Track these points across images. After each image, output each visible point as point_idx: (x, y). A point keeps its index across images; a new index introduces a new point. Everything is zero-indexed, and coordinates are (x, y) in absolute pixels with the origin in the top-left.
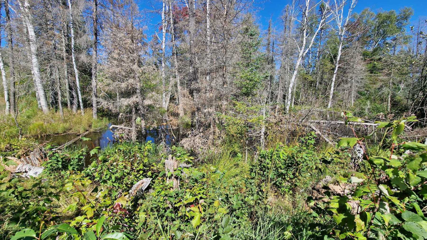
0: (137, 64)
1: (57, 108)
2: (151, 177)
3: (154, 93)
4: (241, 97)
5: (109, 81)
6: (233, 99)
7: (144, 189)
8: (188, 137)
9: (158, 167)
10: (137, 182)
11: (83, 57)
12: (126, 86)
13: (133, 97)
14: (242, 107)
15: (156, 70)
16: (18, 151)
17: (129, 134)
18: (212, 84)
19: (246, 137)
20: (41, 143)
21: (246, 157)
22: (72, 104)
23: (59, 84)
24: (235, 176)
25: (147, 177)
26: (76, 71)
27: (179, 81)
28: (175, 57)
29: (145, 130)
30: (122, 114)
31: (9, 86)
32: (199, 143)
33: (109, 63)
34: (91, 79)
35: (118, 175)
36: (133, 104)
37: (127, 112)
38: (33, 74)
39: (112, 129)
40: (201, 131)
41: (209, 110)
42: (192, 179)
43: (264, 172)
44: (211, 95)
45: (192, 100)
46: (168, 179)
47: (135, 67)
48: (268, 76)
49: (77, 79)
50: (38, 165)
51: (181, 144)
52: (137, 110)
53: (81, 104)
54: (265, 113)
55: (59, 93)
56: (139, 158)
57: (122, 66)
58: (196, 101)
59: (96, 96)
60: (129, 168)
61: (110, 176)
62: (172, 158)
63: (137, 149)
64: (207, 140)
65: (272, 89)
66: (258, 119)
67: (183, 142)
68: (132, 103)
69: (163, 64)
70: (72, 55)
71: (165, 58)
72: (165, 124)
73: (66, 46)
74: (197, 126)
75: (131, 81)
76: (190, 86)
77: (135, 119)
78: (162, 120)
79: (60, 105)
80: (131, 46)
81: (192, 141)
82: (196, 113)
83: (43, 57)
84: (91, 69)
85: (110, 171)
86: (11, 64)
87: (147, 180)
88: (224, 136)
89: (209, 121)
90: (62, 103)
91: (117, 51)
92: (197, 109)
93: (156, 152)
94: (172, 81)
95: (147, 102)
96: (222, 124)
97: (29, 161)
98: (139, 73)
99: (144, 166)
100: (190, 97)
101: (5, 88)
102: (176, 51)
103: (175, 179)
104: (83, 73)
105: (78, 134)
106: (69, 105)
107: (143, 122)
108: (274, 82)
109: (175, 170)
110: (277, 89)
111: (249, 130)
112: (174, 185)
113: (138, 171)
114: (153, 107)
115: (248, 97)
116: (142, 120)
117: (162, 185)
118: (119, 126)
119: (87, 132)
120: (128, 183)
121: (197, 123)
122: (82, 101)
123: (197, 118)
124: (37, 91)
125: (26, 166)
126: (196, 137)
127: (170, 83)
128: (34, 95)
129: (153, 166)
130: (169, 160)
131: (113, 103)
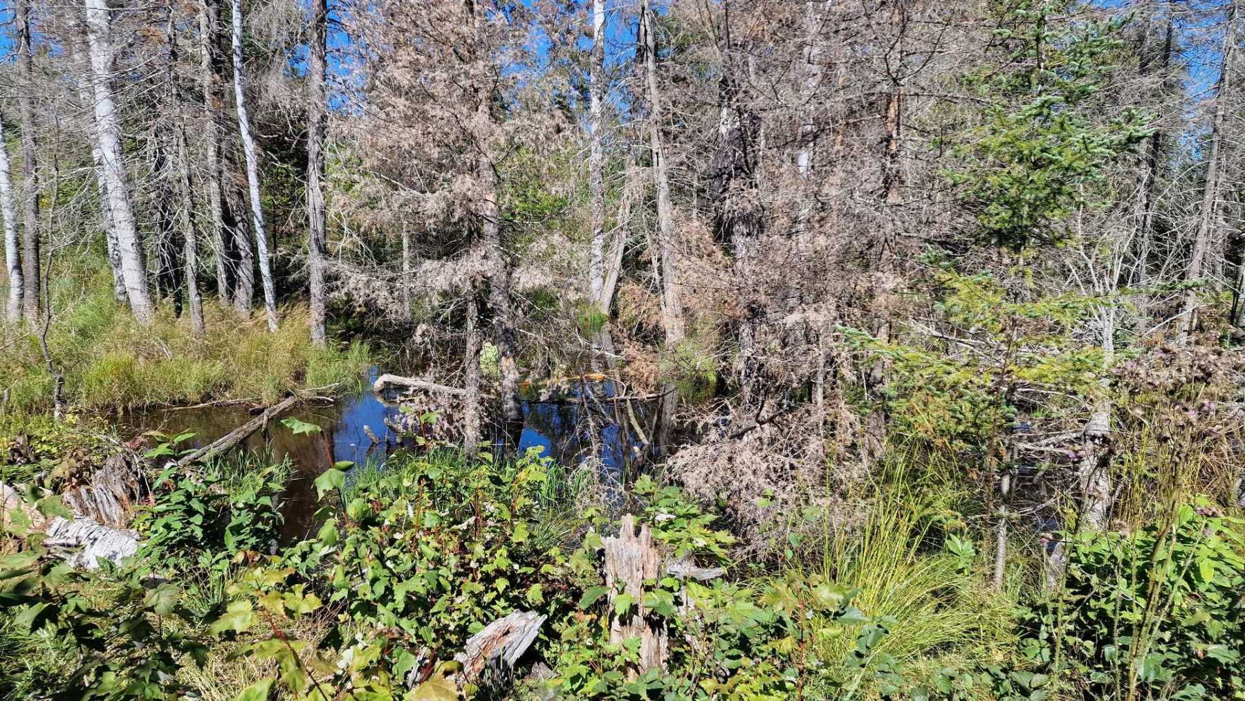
0: (486, 109)
1: (179, 298)
2: (541, 610)
3: (556, 236)
4: (977, 254)
5: (375, 186)
6: (935, 261)
7: (511, 661)
8: (705, 439)
9: (572, 565)
10: (485, 624)
11: (275, 86)
12: (443, 204)
13: (467, 252)
14: (980, 305)
15: (568, 133)
16: (52, 462)
17: (456, 416)
18: (826, 190)
19: (998, 455)
20: (130, 437)
21: (1000, 564)
22: (232, 281)
23: (187, 200)
24: (940, 652)
25: (525, 610)
26: (250, 146)
27: (663, 179)
28: (651, 65)
29: (515, 399)
30: (424, 327)
31: (21, 212)
32: (754, 472)
33: (374, 108)
34: (304, 178)
35: (417, 585)
36: (468, 286)
37: (444, 322)
38: (99, 164)
39: (381, 391)
40: (764, 414)
41: (811, 315)
42: (725, 637)
43: (1100, 645)
44: (821, 241)
45: (726, 267)
46: (616, 623)
47: (479, 121)
48: (1139, 139)
49: (253, 180)
50: (117, 524)
51: (670, 470)
52: (486, 313)
53: (268, 285)
54: (1116, 337)
55: (190, 240)
56: (490, 523)
57: (425, 118)
58: (747, 272)
59: (324, 252)
60: (453, 561)
61: (387, 588)
62: (637, 531)
63: (486, 482)
64: (794, 461)
65: (1161, 207)
66: (1070, 365)
67: (681, 462)
68: (468, 283)
69: (595, 101)
70: (232, 77)
71: (603, 71)
72: (598, 375)
73: (212, 41)
74: (747, 390)
75: (463, 184)
76: (717, 203)
77: (478, 352)
78: (586, 357)
79: (192, 286)
80: (465, 29)
81: (722, 462)
82: (745, 330)
83: (133, 91)
84: (305, 135)
85: (385, 567)
86: (25, 127)
87: (523, 622)
88: (883, 448)
89: (805, 370)
90: (199, 279)
91: (405, 56)
92: (752, 310)
93: (561, 501)
94: (635, 178)
95: (528, 278)
96: (869, 386)
97: (90, 505)
98: (496, 146)
99: (513, 556)
100: (719, 255)
101: (6, 218)
102: (655, 35)
103: (649, 630)
104: (274, 152)
105: (258, 407)
106: (222, 286)
107: (508, 363)
108: (1175, 166)
109: (648, 589)
110: (1191, 207)
111: (1017, 423)
112: (644, 655)
113: (488, 580)
114: (552, 302)
115: (1017, 249)
116: (504, 354)
117: (591, 648)
118: (412, 382)
119: (289, 402)
120: (446, 626)
121: (748, 376)
122: (271, 271)
123: (747, 352)
124: (112, 231)
125: (79, 523)
126: (739, 444)
127: (626, 192)
128: (101, 246)
129: (548, 560)
130: (623, 539)
131: (392, 280)
